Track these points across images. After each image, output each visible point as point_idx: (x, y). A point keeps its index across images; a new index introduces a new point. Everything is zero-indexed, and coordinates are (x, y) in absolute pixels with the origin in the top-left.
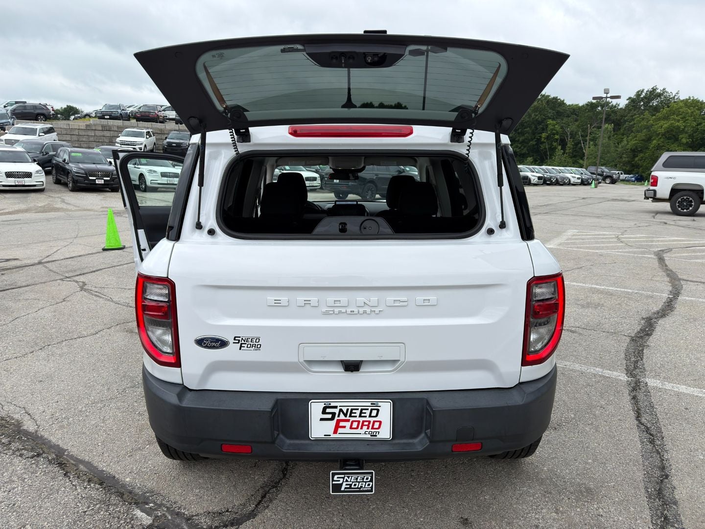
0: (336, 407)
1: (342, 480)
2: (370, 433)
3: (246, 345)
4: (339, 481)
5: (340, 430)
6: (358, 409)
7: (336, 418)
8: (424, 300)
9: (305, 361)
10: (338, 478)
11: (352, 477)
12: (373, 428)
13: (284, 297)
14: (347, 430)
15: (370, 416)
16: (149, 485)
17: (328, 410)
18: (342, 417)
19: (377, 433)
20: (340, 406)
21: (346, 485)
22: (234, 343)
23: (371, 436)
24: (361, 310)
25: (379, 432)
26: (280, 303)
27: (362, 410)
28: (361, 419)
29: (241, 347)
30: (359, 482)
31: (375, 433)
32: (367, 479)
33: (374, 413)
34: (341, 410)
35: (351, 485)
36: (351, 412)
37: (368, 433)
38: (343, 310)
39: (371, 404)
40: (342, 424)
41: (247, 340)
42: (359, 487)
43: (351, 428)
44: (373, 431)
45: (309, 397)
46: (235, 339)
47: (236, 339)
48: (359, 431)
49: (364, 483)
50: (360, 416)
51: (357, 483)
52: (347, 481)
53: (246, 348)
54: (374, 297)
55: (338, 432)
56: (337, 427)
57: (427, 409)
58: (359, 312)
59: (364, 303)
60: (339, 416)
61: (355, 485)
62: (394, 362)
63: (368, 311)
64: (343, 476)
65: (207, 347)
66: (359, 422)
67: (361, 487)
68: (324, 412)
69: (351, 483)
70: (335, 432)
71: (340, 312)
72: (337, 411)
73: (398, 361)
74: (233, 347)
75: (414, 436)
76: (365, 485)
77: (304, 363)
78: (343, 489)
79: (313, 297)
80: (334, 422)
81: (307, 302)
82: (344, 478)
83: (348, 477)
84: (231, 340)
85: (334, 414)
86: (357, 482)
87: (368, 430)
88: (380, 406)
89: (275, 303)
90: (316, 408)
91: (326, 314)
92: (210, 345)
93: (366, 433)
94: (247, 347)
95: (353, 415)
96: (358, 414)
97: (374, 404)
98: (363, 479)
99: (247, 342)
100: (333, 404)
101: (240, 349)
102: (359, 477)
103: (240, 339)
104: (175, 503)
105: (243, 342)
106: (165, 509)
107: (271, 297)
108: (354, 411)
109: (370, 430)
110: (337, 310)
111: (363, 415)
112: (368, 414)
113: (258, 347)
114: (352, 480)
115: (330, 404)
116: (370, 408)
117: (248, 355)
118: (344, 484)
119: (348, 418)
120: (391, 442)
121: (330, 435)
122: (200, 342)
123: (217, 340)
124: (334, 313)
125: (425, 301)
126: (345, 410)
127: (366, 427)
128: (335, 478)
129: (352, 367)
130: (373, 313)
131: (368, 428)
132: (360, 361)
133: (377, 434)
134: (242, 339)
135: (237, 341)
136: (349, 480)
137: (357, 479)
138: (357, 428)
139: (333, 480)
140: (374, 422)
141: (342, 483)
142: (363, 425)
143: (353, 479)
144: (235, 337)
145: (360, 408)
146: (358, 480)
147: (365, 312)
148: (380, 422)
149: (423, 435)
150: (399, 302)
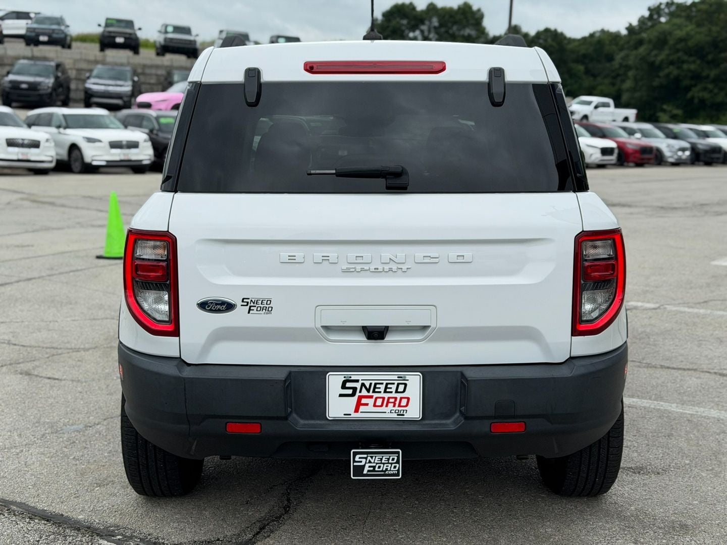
0: (357, 381)
1: (364, 461)
2: (397, 411)
3: (255, 308)
4: (361, 462)
5: (362, 408)
6: (382, 384)
7: (358, 394)
8: (458, 256)
9: (322, 327)
10: (360, 458)
11: (376, 457)
12: (399, 406)
13: (299, 252)
14: (370, 408)
15: (397, 392)
16: (111, 521)
17: (348, 385)
18: (364, 392)
19: (405, 411)
20: (362, 380)
21: (370, 467)
22: (242, 305)
23: (398, 415)
24: (387, 268)
25: (407, 411)
26: (295, 259)
27: (387, 384)
28: (386, 396)
29: (250, 310)
30: (384, 464)
31: (402, 411)
32: (393, 459)
33: (401, 388)
34: (363, 385)
35: (374, 467)
36: (375, 388)
37: (394, 411)
38: (366, 267)
39: (398, 377)
40: (364, 401)
41: (257, 302)
42: (384, 469)
43: (375, 405)
44: (400, 409)
45: (327, 369)
46: (243, 301)
47: (245, 300)
48: (383, 409)
49: (390, 465)
50: (385, 392)
51: (382, 465)
52: (370, 462)
53: (255, 311)
54: (400, 252)
55: (360, 411)
56: (359, 404)
57: (462, 382)
58: (384, 270)
59: (390, 259)
60: (360, 392)
61: (379, 467)
62: (425, 328)
63: (394, 268)
64: (365, 456)
65: (211, 311)
66: (383, 398)
67: (387, 469)
68: (344, 387)
69: (374, 465)
70: (357, 410)
71: (363, 270)
72: (358, 385)
73: (429, 327)
74: (240, 311)
75: (447, 416)
76: (391, 468)
77: (321, 328)
78: (365, 472)
79: (332, 252)
80: (356, 398)
81: (326, 258)
82: (366, 458)
83: (372, 457)
84: (239, 303)
85: (355, 389)
86: (381, 463)
87: (395, 409)
88: (408, 380)
89: (289, 259)
90: (334, 382)
91: (347, 271)
92: (214, 308)
93: (392, 411)
94: (257, 310)
95: (377, 390)
96: (382, 390)
97: (401, 377)
98: (389, 459)
99: (256, 304)
100: (353, 378)
101: (249, 313)
102: (384, 458)
103: (249, 301)
104: (149, 535)
105: (252, 304)
106: (139, 540)
107: (285, 252)
108: (378, 386)
109: (397, 408)
110: (359, 267)
111: (388, 390)
112: (394, 390)
113: (269, 310)
114: (376, 462)
115: (350, 377)
116: (396, 382)
117: (258, 320)
118: (367, 465)
119: (371, 394)
120: (421, 423)
121: (350, 415)
122: (203, 305)
123: (223, 303)
124: (355, 270)
125: (459, 258)
126: (367, 384)
127: (392, 404)
128: (357, 459)
129: (376, 334)
130: (400, 270)
131: (394, 406)
132: (386, 326)
133: (404, 413)
134: (251, 301)
135: (246, 304)
136: (372, 461)
137: (381, 459)
138: (382, 406)
139: (354, 461)
140: (401, 398)
141: (364, 465)
142: (388, 402)
143: (377, 459)
144: (243, 299)
145: (385, 382)
146: (383, 461)
147: (391, 270)
148: (408, 399)
149: (458, 414)
150: (429, 258)
